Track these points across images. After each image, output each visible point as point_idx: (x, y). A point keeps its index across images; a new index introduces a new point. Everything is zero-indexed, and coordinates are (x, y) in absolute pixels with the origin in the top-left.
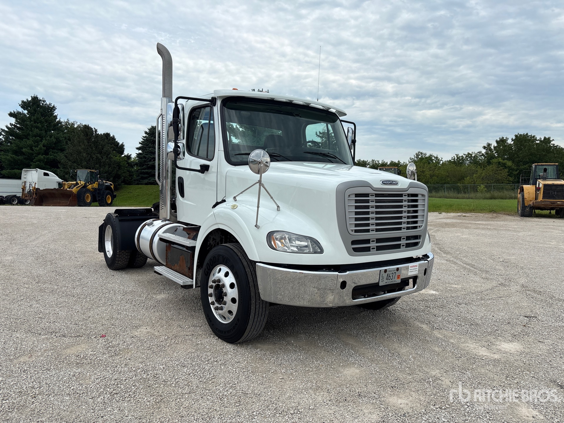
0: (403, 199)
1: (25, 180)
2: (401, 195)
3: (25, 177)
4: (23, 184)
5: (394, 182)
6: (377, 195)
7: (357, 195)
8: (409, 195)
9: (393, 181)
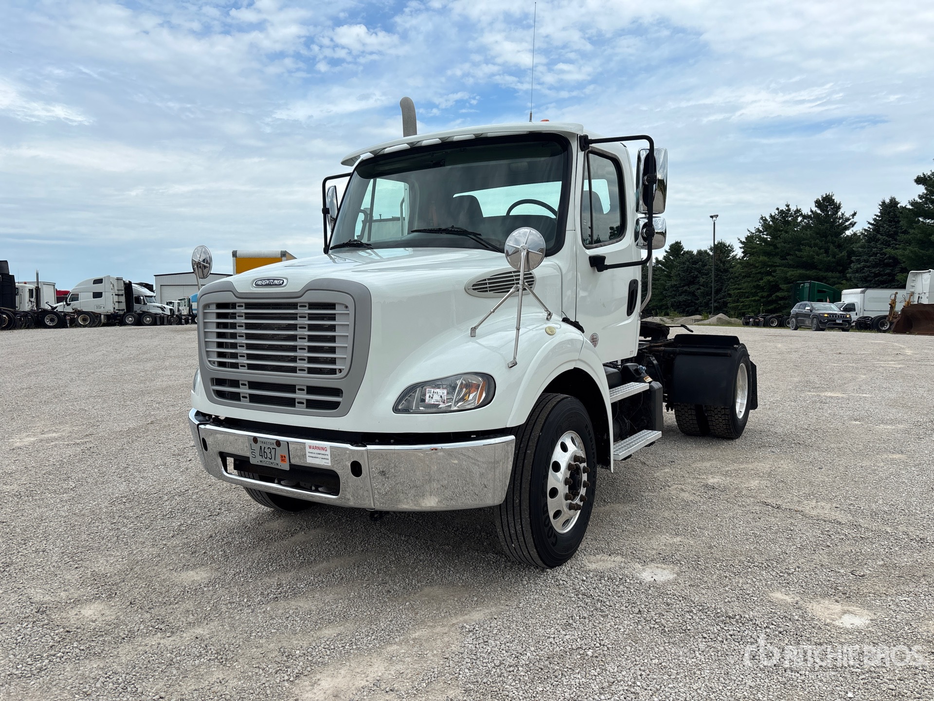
0: (297, 314)
1: (912, 290)
2: (294, 306)
3: (913, 284)
4: (893, 297)
5: (276, 282)
6: (248, 306)
7: (219, 306)
8: (312, 306)
9: (274, 280)
